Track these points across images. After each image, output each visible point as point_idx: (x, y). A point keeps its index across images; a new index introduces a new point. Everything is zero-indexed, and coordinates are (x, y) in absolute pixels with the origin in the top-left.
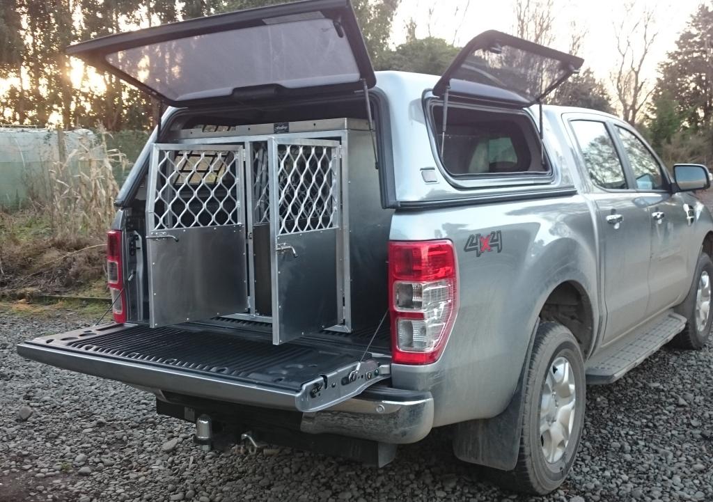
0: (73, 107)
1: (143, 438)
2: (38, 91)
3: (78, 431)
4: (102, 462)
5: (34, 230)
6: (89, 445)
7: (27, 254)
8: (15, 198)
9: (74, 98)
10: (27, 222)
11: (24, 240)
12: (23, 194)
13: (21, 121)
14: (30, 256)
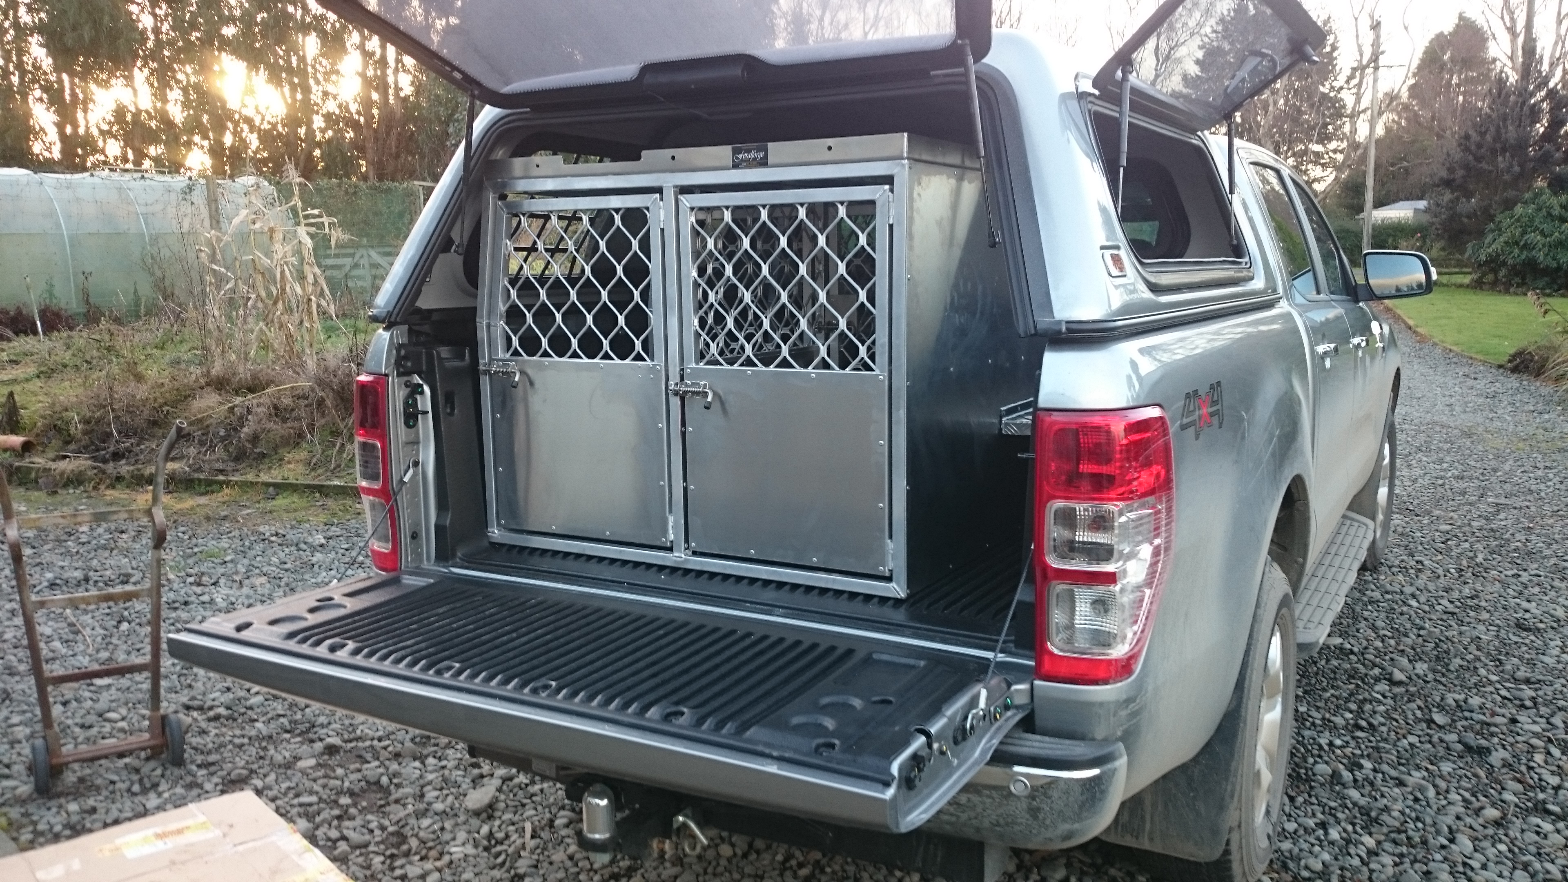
0: (228, 140)
1: (421, 782)
2: (167, 112)
3: (288, 765)
4: (344, 838)
5: (170, 354)
6: (314, 799)
7: (160, 401)
8: (132, 296)
9: (230, 125)
10: (157, 340)
11: (152, 372)
12: (146, 290)
13: (138, 163)
14: (166, 404)
